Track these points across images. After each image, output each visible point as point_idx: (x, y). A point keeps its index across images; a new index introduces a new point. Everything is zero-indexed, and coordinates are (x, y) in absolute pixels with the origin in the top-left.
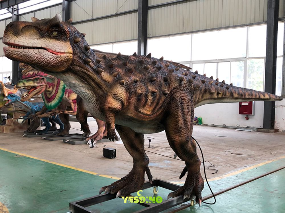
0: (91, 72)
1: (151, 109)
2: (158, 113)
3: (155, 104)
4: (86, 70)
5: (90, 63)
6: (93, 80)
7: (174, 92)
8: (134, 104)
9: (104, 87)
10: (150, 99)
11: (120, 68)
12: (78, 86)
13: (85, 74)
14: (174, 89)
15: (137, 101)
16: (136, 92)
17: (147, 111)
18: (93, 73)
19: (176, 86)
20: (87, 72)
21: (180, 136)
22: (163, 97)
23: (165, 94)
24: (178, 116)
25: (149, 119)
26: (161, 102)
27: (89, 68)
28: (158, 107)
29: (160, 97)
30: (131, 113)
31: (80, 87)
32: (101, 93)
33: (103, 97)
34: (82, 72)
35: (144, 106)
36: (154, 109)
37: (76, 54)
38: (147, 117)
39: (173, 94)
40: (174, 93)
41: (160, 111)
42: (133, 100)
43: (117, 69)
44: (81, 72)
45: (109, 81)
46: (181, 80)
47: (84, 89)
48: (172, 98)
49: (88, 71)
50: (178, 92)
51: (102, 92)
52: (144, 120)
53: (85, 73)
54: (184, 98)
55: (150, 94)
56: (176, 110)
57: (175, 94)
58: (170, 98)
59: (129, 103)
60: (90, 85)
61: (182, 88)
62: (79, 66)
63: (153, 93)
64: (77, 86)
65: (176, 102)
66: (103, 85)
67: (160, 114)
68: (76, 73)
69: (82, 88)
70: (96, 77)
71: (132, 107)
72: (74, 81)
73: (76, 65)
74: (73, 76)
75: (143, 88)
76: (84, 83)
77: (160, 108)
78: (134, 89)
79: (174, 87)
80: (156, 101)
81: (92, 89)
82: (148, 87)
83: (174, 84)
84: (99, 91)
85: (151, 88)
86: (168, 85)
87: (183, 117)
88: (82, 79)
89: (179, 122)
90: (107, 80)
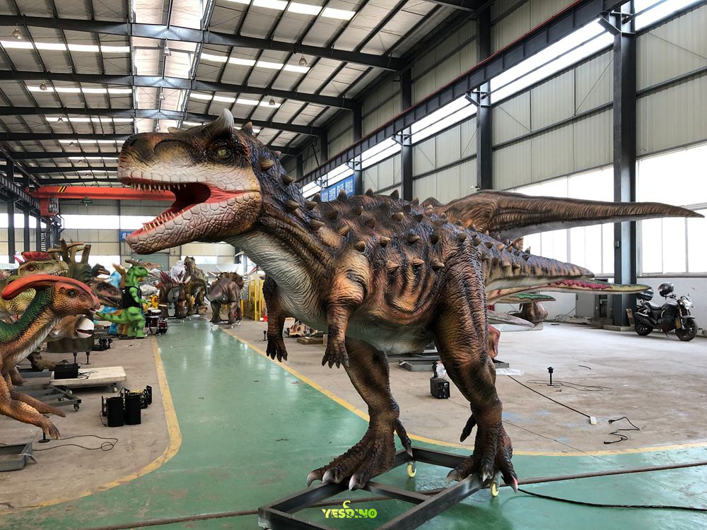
0: (300, 227)
1: (413, 299)
2: (425, 308)
3: (420, 289)
4: (290, 223)
5: (297, 210)
6: (305, 245)
7: (452, 263)
8: (384, 290)
9: (327, 257)
10: (411, 277)
11: (350, 219)
12: (277, 258)
13: (288, 233)
14: (450, 258)
15: (389, 283)
16: (385, 265)
17: (406, 302)
18: (303, 229)
19: (454, 251)
20: (292, 228)
21: (469, 353)
22: (433, 275)
23: (436, 268)
24: (463, 310)
25: (408, 322)
26: (429, 285)
27: (294, 220)
28: (425, 295)
29: (428, 275)
30: (379, 310)
31: (281, 260)
32: (321, 270)
33: (327, 278)
34: (283, 228)
35: (402, 293)
36: (419, 299)
37: (268, 193)
38: (407, 316)
39: (449, 269)
40: (451, 266)
41: (429, 303)
42: (382, 281)
43: (344, 221)
44: (281, 228)
45: (335, 244)
46: (461, 240)
47: (288, 264)
48: (448, 277)
49: (295, 226)
50: (458, 263)
51: (323, 268)
52: (400, 322)
53: (289, 231)
54: (470, 275)
55: (410, 268)
56: (458, 300)
57: (454, 267)
58: (444, 275)
59: (375, 288)
60: (299, 255)
61: (464, 256)
62: (276, 217)
63: (416, 267)
64: (273, 259)
65: (456, 284)
66: (323, 253)
67: (428, 310)
68: (270, 232)
69: (284, 262)
70: (308, 237)
71: (380, 296)
72: (267, 250)
73: (270, 215)
74: (265, 239)
75: (398, 257)
76: (288, 252)
77: (429, 296)
78: (383, 259)
79: (450, 253)
80: (421, 282)
81: (303, 263)
82: (405, 255)
83: (450, 248)
84: (316, 266)
85: (412, 257)
86: (440, 251)
87: (472, 313)
88: (283, 244)
89: (466, 323)
90: (329, 243)
